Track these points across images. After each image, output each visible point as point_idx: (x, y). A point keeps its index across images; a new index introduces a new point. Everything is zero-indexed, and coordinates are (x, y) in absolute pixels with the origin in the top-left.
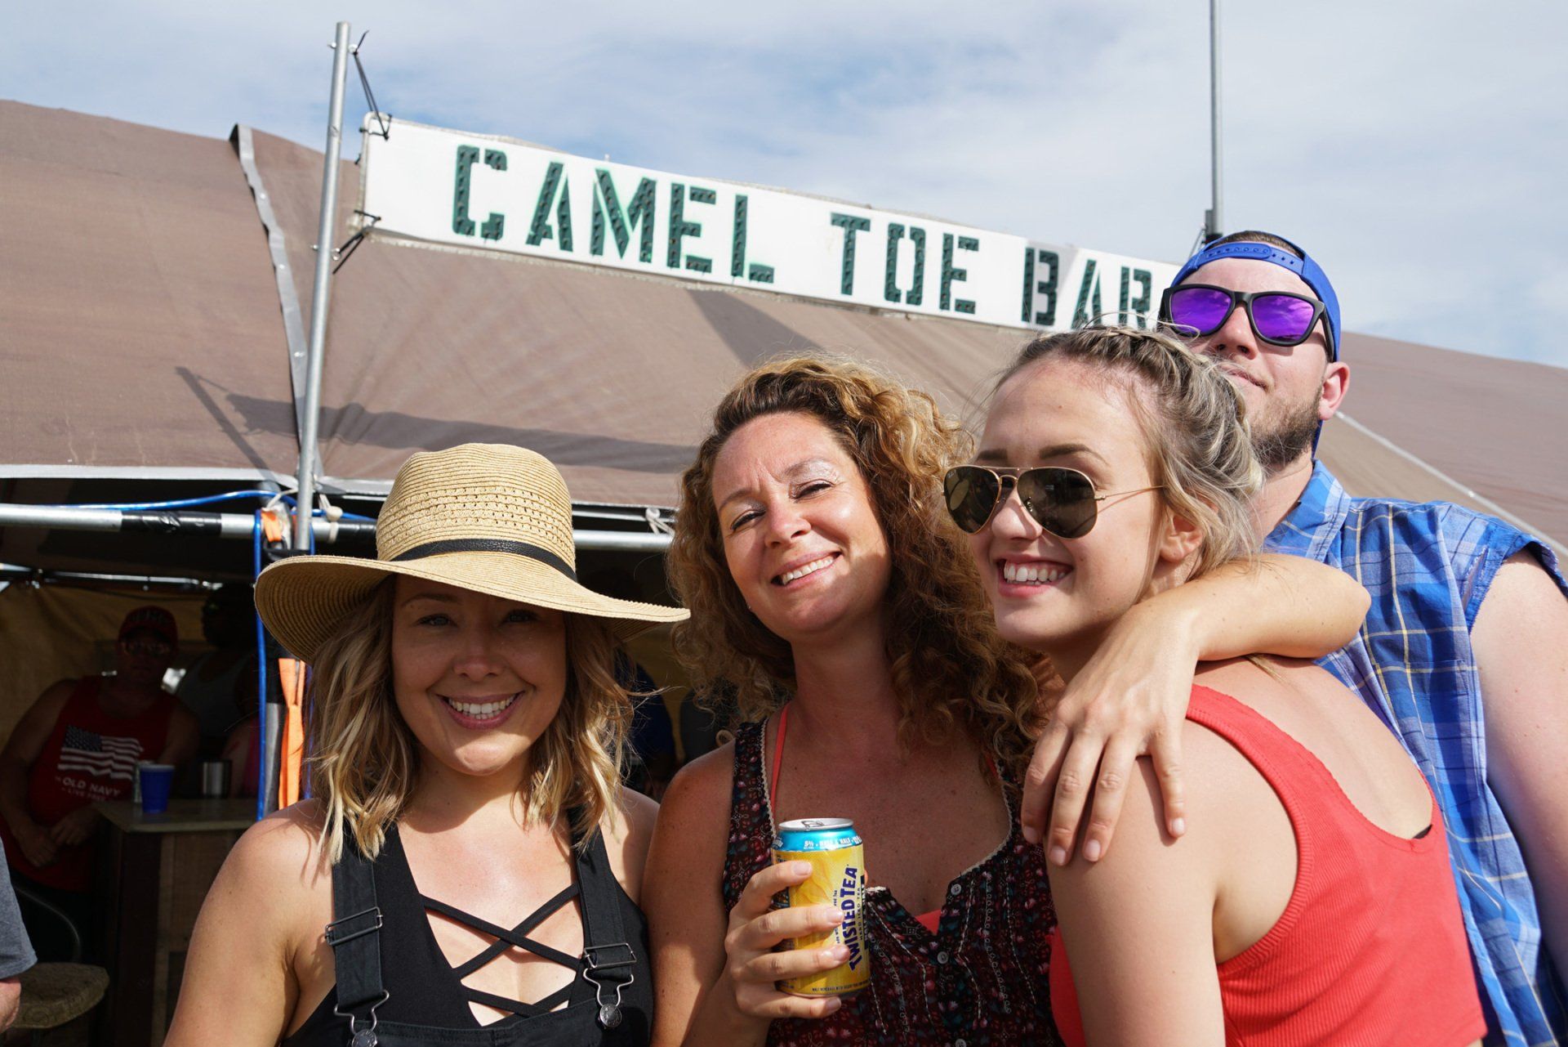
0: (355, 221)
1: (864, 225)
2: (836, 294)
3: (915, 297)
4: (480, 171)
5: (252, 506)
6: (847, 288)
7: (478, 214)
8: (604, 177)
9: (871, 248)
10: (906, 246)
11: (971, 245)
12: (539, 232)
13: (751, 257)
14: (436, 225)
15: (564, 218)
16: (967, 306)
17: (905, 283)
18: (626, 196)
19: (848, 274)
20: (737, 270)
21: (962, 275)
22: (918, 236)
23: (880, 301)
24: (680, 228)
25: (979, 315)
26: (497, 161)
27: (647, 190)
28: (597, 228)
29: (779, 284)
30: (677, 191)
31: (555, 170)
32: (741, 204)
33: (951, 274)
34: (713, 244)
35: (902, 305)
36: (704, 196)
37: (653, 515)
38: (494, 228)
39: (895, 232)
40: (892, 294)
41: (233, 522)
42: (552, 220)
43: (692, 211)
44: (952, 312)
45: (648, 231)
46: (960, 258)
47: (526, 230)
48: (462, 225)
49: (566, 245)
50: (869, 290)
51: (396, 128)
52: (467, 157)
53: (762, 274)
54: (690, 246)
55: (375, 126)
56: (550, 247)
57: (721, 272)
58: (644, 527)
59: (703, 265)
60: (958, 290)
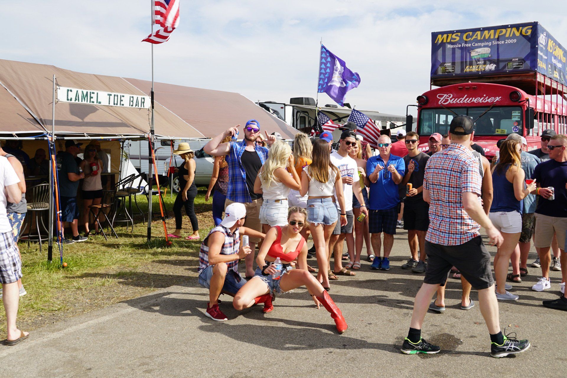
0: (57, 100)
1: (111, 95)
2: (108, 105)
3: (117, 104)
4: (69, 92)
5: (46, 137)
6: (109, 104)
7: (69, 98)
8: (82, 92)
9: (112, 98)
10: (116, 97)
11: (123, 96)
12: (76, 100)
13: (99, 101)
14: (65, 100)
15: (78, 98)
16: (123, 105)
17: (116, 102)
18: (85, 94)
19: (109, 102)
20: (97, 102)
21: (122, 101)
22: (117, 96)
23: (113, 105)
24: (91, 98)
25: (124, 106)
26: (71, 91)
27: (87, 93)
28: (82, 99)
29: (102, 104)
30: (90, 93)
31: (77, 91)
32: (97, 93)
33: (121, 101)
34: (94, 99)
35: (116, 105)
36: (93, 93)
37: (85, 134)
38: (71, 100)
39: (115, 95)
40: (114, 104)
41: (46, 138)
42: (77, 98)
43: (92, 95)
44: (121, 106)
45: (87, 99)
46: (122, 98)
47: (74, 100)
48: (68, 100)
49: (79, 101)
50: (112, 104)
51: (61, 88)
52: (68, 91)
53: (100, 103)
54: (92, 100)
55: (58, 88)
56: (77, 101)
57: (95, 103)
58: (84, 136)
59: (93, 102)
60: (122, 103)
